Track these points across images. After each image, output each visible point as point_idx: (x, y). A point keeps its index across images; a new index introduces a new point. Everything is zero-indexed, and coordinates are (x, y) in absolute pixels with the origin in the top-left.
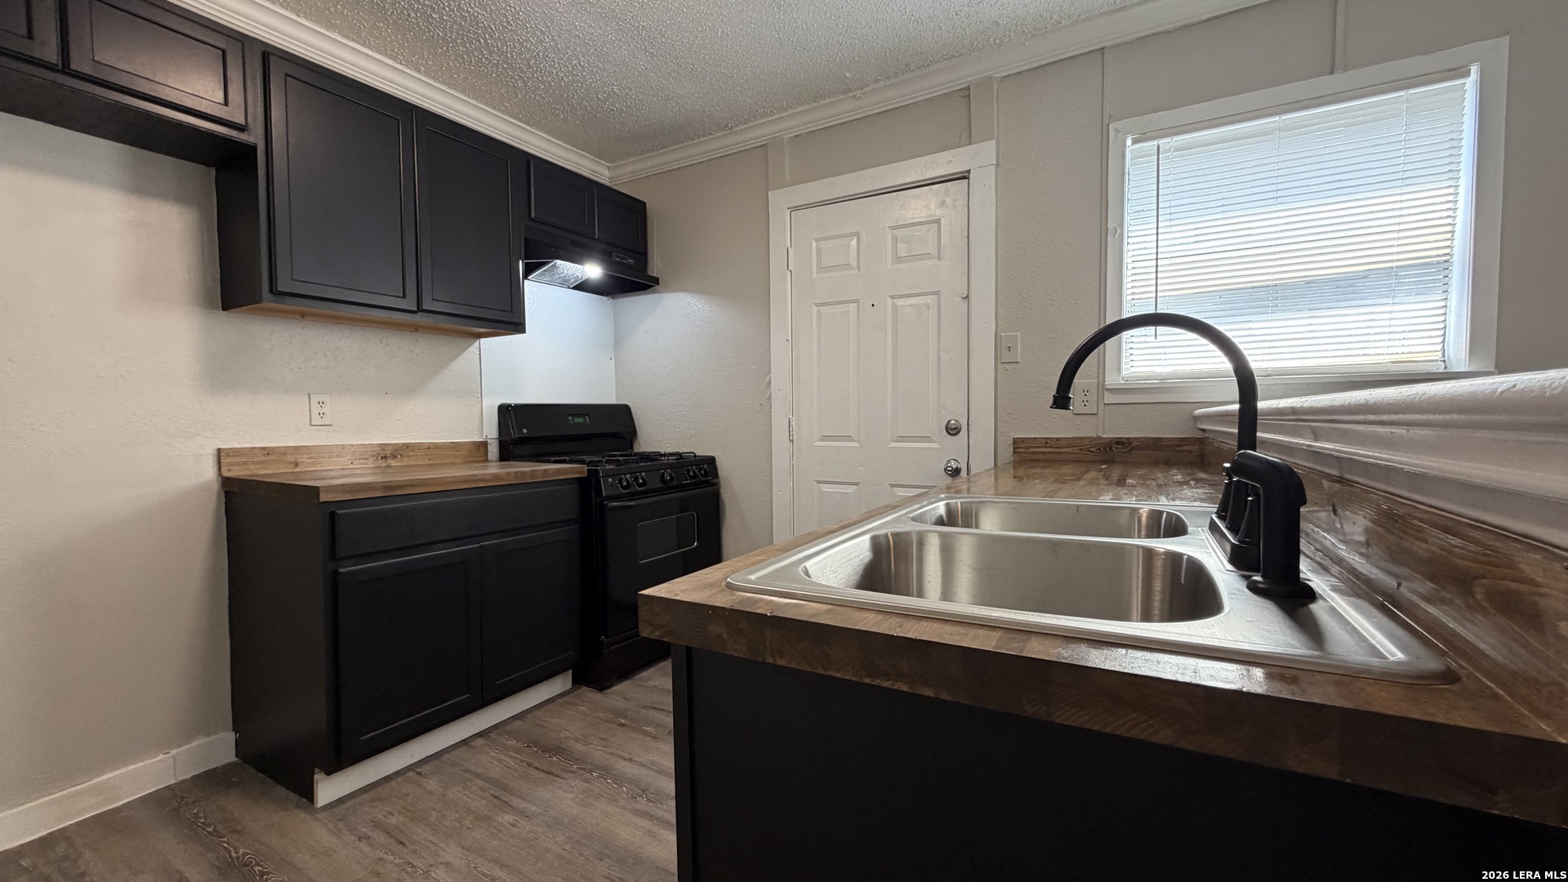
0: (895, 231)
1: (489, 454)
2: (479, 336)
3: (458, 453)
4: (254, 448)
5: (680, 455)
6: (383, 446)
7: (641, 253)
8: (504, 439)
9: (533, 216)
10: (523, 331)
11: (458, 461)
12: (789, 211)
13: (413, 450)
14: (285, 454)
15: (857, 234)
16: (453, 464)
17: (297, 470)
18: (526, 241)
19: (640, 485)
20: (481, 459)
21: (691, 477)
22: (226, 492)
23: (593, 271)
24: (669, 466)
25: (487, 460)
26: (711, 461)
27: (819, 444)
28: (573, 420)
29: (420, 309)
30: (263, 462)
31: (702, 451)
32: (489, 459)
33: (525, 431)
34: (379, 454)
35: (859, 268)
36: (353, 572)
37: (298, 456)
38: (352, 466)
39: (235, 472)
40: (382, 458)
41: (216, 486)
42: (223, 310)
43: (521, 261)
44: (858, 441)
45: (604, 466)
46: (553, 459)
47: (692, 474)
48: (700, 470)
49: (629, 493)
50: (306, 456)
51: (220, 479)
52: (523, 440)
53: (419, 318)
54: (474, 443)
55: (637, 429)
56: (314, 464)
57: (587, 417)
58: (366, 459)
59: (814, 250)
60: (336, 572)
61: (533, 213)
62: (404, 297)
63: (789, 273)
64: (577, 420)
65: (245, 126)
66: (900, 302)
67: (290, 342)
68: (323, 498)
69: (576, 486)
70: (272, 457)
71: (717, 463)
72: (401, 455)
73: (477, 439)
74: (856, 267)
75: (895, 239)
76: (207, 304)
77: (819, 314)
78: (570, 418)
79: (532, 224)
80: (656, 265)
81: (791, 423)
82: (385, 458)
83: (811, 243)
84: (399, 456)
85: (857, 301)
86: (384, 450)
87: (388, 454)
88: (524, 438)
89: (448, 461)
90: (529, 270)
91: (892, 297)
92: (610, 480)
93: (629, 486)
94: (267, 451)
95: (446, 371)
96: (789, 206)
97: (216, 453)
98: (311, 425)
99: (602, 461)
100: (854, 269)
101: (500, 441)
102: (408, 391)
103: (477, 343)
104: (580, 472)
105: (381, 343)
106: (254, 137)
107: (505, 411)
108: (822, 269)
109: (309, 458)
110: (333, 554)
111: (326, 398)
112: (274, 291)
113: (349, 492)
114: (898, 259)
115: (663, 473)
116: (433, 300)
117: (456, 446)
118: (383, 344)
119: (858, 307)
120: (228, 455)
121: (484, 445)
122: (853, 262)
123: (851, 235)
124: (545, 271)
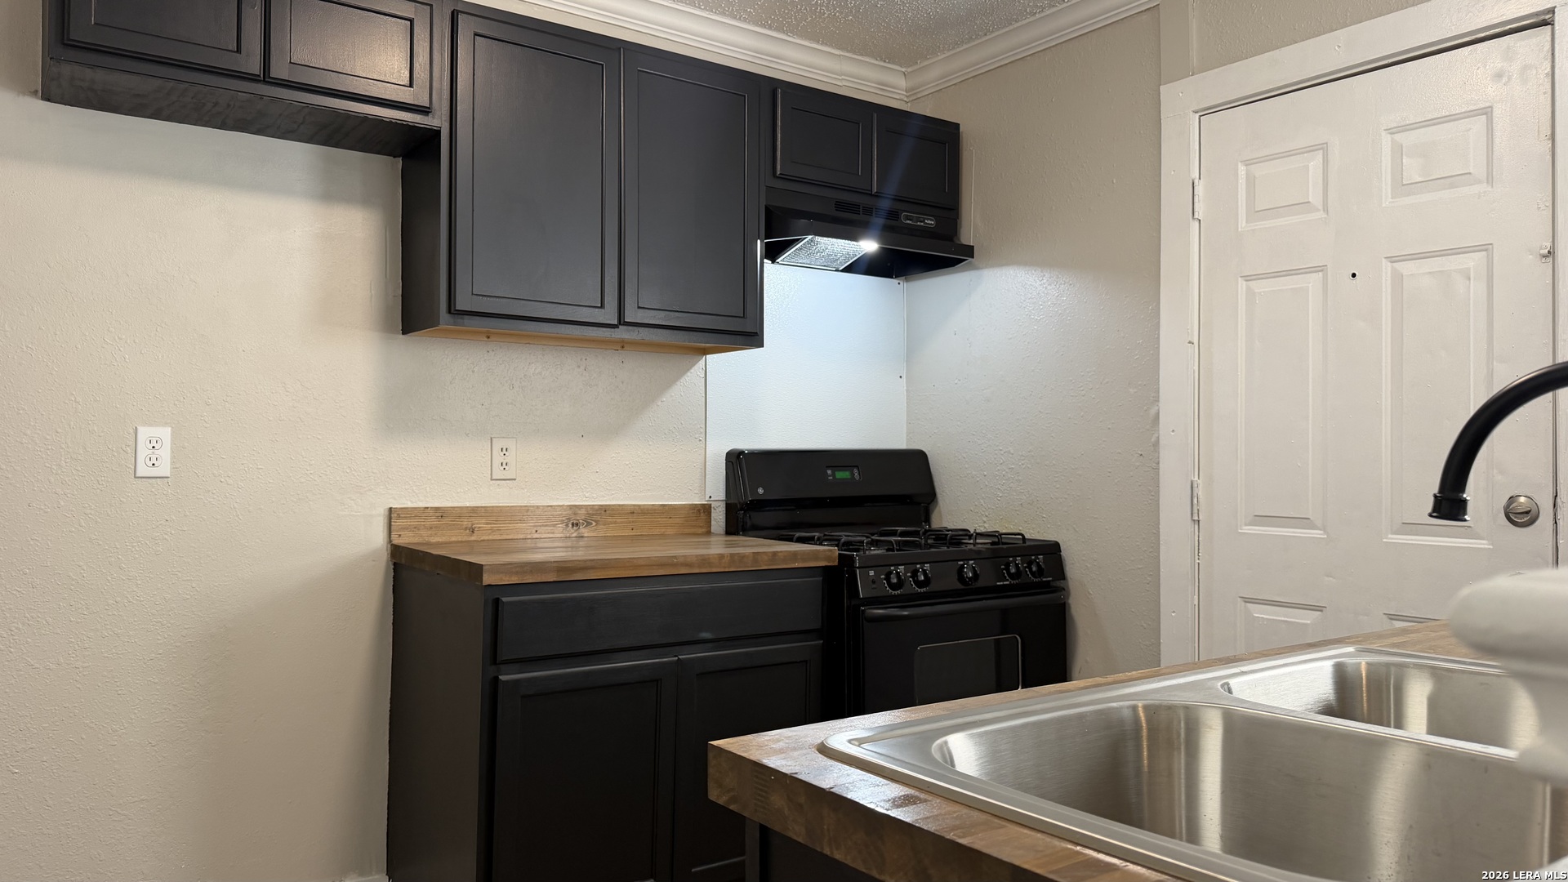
0: (1397, 137)
1: (713, 523)
2: (705, 352)
3: (671, 521)
4: (428, 508)
5: (996, 538)
6: (574, 508)
7: (948, 209)
8: (729, 502)
9: (778, 173)
10: (760, 343)
11: (670, 531)
12: (1197, 115)
13: (611, 515)
14: (460, 517)
15: (1323, 147)
16: (663, 536)
17: (473, 538)
18: (768, 211)
19: (919, 584)
20: (700, 531)
21: (1012, 576)
22: (395, 564)
23: (869, 246)
24: (977, 555)
25: (709, 533)
26: (1052, 550)
27: (1247, 529)
28: (833, 475)
29: (622, 322)
30: (437, 527)
31: (1035, 532)
32: (712, 531)
33: (761, 491)
34: (569, 519)
35: (1326, 210)
36: (517, 681)
37: (475, 521)
38: (536, 536)
39: (405, 539)
40: (573, 524)
41: (384, 557)
42: (403, 334)
43: (759, 241)
44: (1324, 529)
45: (864, 551)
46: (798, 534)
47: (1013, 570)
48: (1030, 563)
49: (898, 595)
50: (484, 521)
51: (389, 546)
52: (758, 505)
53: (623, 333)
54: (693, 507)
55: (938, 490)
56: (493, 531)
57: (856, 471)
58: (554, 525)
59: (1242, 181)
60: (496, 679)
61: (778, 167)
62: (602, 306)
63: (1197, 224)
64: (840, 475)
65: (429, 108)
66: (1406, 268)
67: (473, 372)
68: (488, 579)
69: (821, 578)
70: (444, 521)
71: (1063, 553)
72: (596, 521)
73: (697, 501)
74: (1321, 207)
75: (1398, 151)
76: (386, 328)
77: (1250, 293)
78: (829, 472)
79: (779, 184)
80: (971, 230)
81: (1195, 489)
82: (577, 525)
83: (1236, 170)
84: (594, 524)
85: (1322, 269)
86: (575, 514)
87: (581, 518)
88: (758, 501)
89: (656, 531)
90: (773, 253)
91: (1392, 259)
92: (872, 573)
93: (900, 584)
94: (440, 512)
95: (659, 403)
96: (1196, 108)
97: (387, 513)
98: (492, 480)
99: (863, 542)
100: (1318, 210)
101: (726, 504)
102: (610, 431)
103: (702, 362)
104: (828, 558)
105: (579, 367)
106: (437, 120)
107: (736, 459)
108: (1254, 214)
109: (487, 524)
110: (494, 656)
111: (510, 444)
112: (452, 311)
113: (517, 573)
114: (1402, 187)
115: (962, 566)
116: (639, 307)
117: (666, 510)
118: (582, 368)
119: (1325, 278)
120: (399, 516)
121: (706, 509)
122: (1315, 197)
123: (1312, 149)
124: (800, 249)
